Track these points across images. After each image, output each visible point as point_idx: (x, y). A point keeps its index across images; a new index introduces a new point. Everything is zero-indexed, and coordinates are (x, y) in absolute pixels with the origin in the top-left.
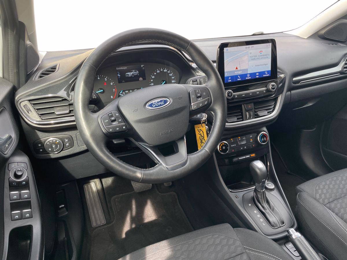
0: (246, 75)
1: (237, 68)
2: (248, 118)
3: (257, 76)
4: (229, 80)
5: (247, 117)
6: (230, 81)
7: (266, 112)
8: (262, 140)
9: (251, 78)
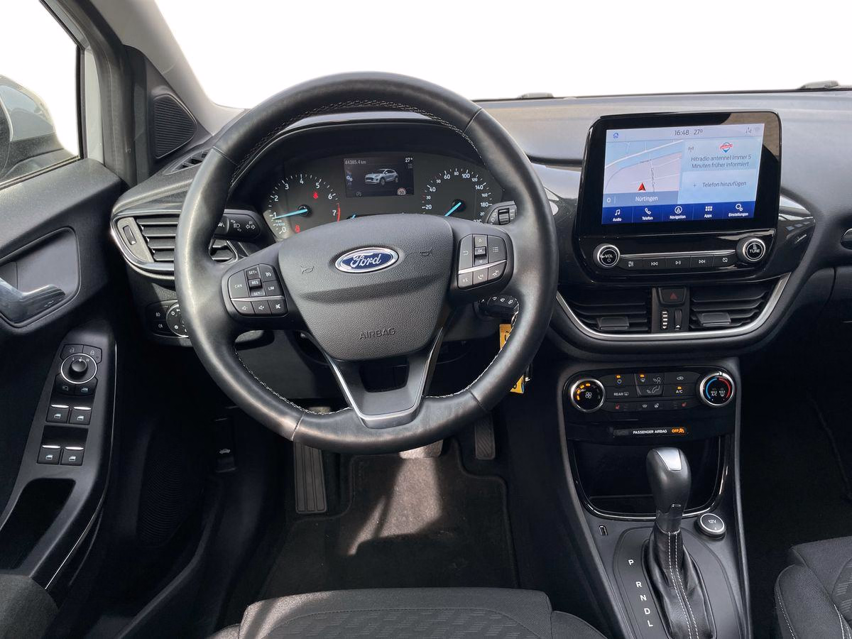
0: (670, 209)
1: (642, 187)
2: (664, 327)
3: (708, 213)
4: (616, 217)
5: (662, 325)
6: (619, 220)
7: (727, 320)
8: (710, 394)
9: (684, 217)
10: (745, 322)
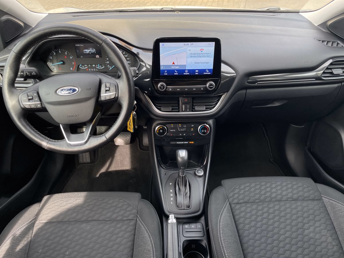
0: (184, 71)
1: (174, 63)
2: (183, 110)
3: (197, 72)
4: (165, 73)
7: (204, 108)
9: (189, 74)
10: (211, 109)
